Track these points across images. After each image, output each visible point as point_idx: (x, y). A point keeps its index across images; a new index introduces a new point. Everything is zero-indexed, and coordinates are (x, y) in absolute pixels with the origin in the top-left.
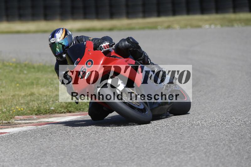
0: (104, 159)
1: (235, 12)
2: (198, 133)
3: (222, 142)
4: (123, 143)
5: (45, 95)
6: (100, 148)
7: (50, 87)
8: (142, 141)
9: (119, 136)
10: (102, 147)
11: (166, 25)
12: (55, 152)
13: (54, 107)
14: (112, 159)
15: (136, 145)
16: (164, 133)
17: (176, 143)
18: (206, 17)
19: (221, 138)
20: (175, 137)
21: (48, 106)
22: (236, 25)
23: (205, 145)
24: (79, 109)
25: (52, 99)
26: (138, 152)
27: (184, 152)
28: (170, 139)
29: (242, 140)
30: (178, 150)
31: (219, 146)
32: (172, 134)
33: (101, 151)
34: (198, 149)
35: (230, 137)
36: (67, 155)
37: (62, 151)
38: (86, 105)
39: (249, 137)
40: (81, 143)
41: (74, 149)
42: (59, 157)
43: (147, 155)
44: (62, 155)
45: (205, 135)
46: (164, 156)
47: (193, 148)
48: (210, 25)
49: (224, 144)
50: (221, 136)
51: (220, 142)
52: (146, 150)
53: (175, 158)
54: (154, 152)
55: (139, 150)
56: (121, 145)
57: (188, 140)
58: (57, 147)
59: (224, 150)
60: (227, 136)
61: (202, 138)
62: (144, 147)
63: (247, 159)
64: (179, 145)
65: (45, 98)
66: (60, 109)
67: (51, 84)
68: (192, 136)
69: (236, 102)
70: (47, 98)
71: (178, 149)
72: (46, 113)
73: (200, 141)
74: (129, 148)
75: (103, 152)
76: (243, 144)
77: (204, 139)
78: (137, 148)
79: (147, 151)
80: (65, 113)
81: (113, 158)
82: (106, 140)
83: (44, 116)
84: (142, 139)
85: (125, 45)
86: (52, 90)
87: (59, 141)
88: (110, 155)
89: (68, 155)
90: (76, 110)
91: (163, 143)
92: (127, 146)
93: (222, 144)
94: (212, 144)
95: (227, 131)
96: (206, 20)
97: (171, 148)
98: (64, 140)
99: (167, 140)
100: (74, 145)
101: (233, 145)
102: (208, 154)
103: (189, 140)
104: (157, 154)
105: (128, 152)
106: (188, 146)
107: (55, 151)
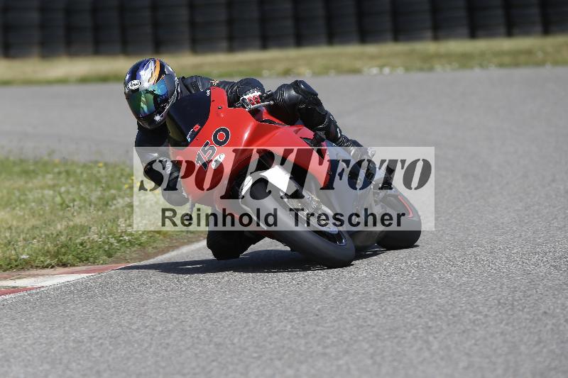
0: (143, 371)
1: (436, 38)
2: (356, 312)
3: (409, 332)
4: (185, 335)
5: (8, 226)
6: (133, 346)
7: (18, 208)
8: (229, 329)
9: (176, 320)
10: (138, 343)
11: (280, 67)
12: (31, 355)
13: (28, 254)
14: (161, 370)
15: (216, 340)
16: (279, 312)
17: (306, 334)
18: (371, 49)
19: (408, 323)
20: (303, 322)
21: (13, 252)
22: (438, 67)
23: (371, 338)
24: (84, 259)
25: (24, 236)
26: (221, 355)
27: (325, 354)
28: (293, 326)
29: (455, 326)
30: (311, 350)
31: (403, 341)
32: (297, 314)
33: (136, 353)
34: (355, 347)
35: (427, 320)
36: (58, 362)
37: (48, 353)
38: (101, 250)
39: (470, 319)
40: (92, 335)
41: (74, 348)
42: (41, 368)
43: (241, 360)
44: (48, 363)
45: (371, 315)
46: (278, 364)
47: (345, 346)
48: (381, 67)
49: (414, 337)
50: (407, 318)
51: (405, 331)
52: (238, 351)
53: (304, 368)
54: (255, 355)
55: (222, 351)
56: (181, 340)
57: (333, 326)
58: (34, 344)
59: (415, 348)
60: (420, 317)
61: (366, 322)
62: (234, 344)
63: (466, 368)
64: (314, 338)
65: (8, 234)
66: (42, 259)
67: (21, 202)
68: (342, 318)
69: (440, 241)
70: (11, 233)
71: (311, 347)
72: (9, 267)
73: (361, 329)
74: (201, 347)
75: (140, 356)
76: (456, 335)
77: (369, 325)
78: (218, 345)
79: (240, 354)
80: (53, 267)
81: (164, 368)
82: (146, 327)
83: (5, 274)
84: (230, 326)
85: (291, 98)
86: (24, 216)
87: (40, 331)
88: (157, 362)
89: (60, 363)
90: (78, 260)
91: (277, 334)
92: (196, 341)
93: (410, 335)
94: (387, 336)
95: (420, 307)
96: (372, 57)
97: (294, 346)
98: (51, 328)
99: (286, 326)
100: (74, 341)
101: (435, 338)
102: (378, 359)
103: (335, 328)
104: (264, 358)
105: (196, 354)
106: (333, 342)
107: (32, 353)
